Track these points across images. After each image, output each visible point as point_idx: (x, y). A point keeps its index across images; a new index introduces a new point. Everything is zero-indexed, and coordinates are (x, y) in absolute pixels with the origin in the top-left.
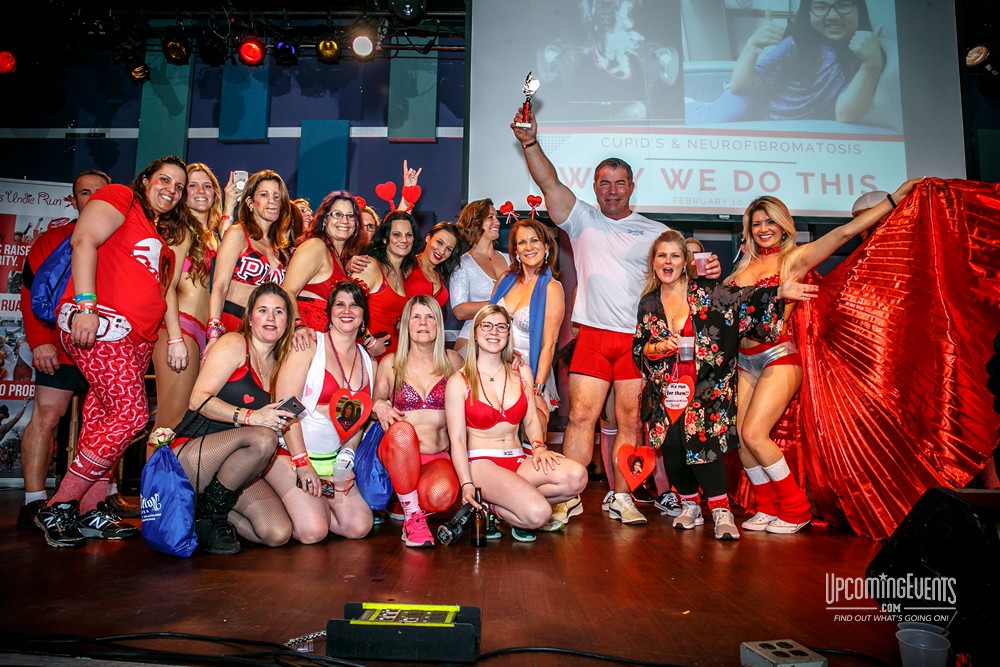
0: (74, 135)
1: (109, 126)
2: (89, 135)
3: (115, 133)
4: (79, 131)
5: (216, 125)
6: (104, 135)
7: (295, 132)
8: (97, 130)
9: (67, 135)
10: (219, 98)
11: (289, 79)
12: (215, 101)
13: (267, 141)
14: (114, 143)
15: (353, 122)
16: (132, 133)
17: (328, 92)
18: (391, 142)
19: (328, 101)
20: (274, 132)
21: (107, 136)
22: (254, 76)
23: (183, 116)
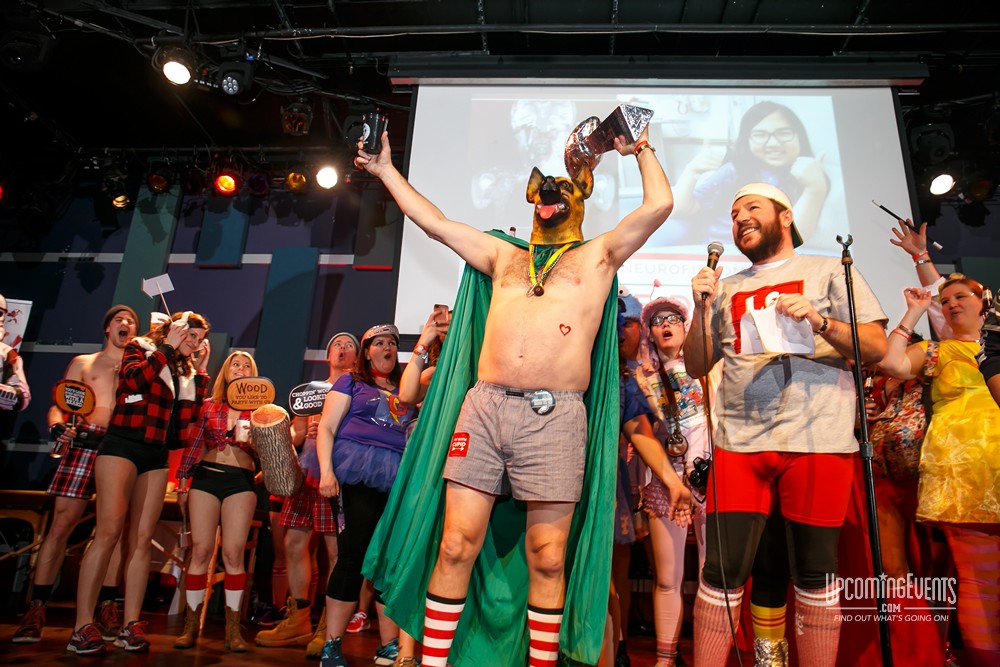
0: (65, 259)
1: (98, 250)
2: (80, 259)
3: (103, 258)
4: (71, 255)
5: (194, 252)
6: (92, 259)
7: (266, 259)
8: (88, 255)
9: (61, 259)
10: (201, 226)
11: (267, 209)
12: (198, 228)
13: (240, 267)
14: (101, 266)
15: (322, 250)
16: (117, 258)
17: (302, 222)
18: (358, 270)
19: (301, 231)
20: (248, 259)
21: (96, 260)
22: (235, 206)
23: (165, 243)
